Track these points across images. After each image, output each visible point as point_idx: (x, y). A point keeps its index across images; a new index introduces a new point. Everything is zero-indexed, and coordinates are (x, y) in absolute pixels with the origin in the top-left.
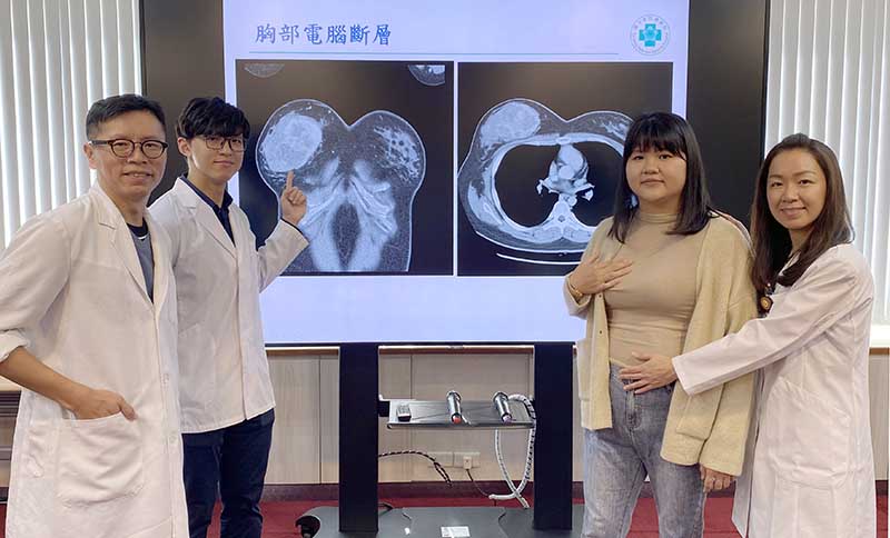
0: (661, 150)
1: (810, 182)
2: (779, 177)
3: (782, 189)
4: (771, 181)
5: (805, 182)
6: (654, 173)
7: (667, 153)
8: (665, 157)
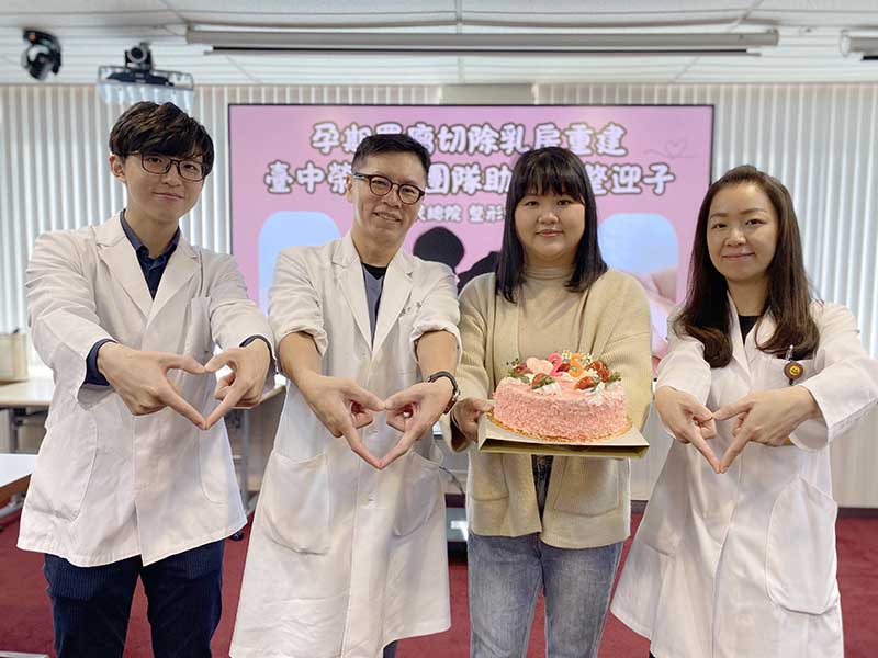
0: (561, 194)
1: (760, 222)
2: (723, 215)
3: (725, 232)
4: (712, 222)
5: (754, 222)
6: (553, 222)
7: (566, 197)
8: (563, 202)
